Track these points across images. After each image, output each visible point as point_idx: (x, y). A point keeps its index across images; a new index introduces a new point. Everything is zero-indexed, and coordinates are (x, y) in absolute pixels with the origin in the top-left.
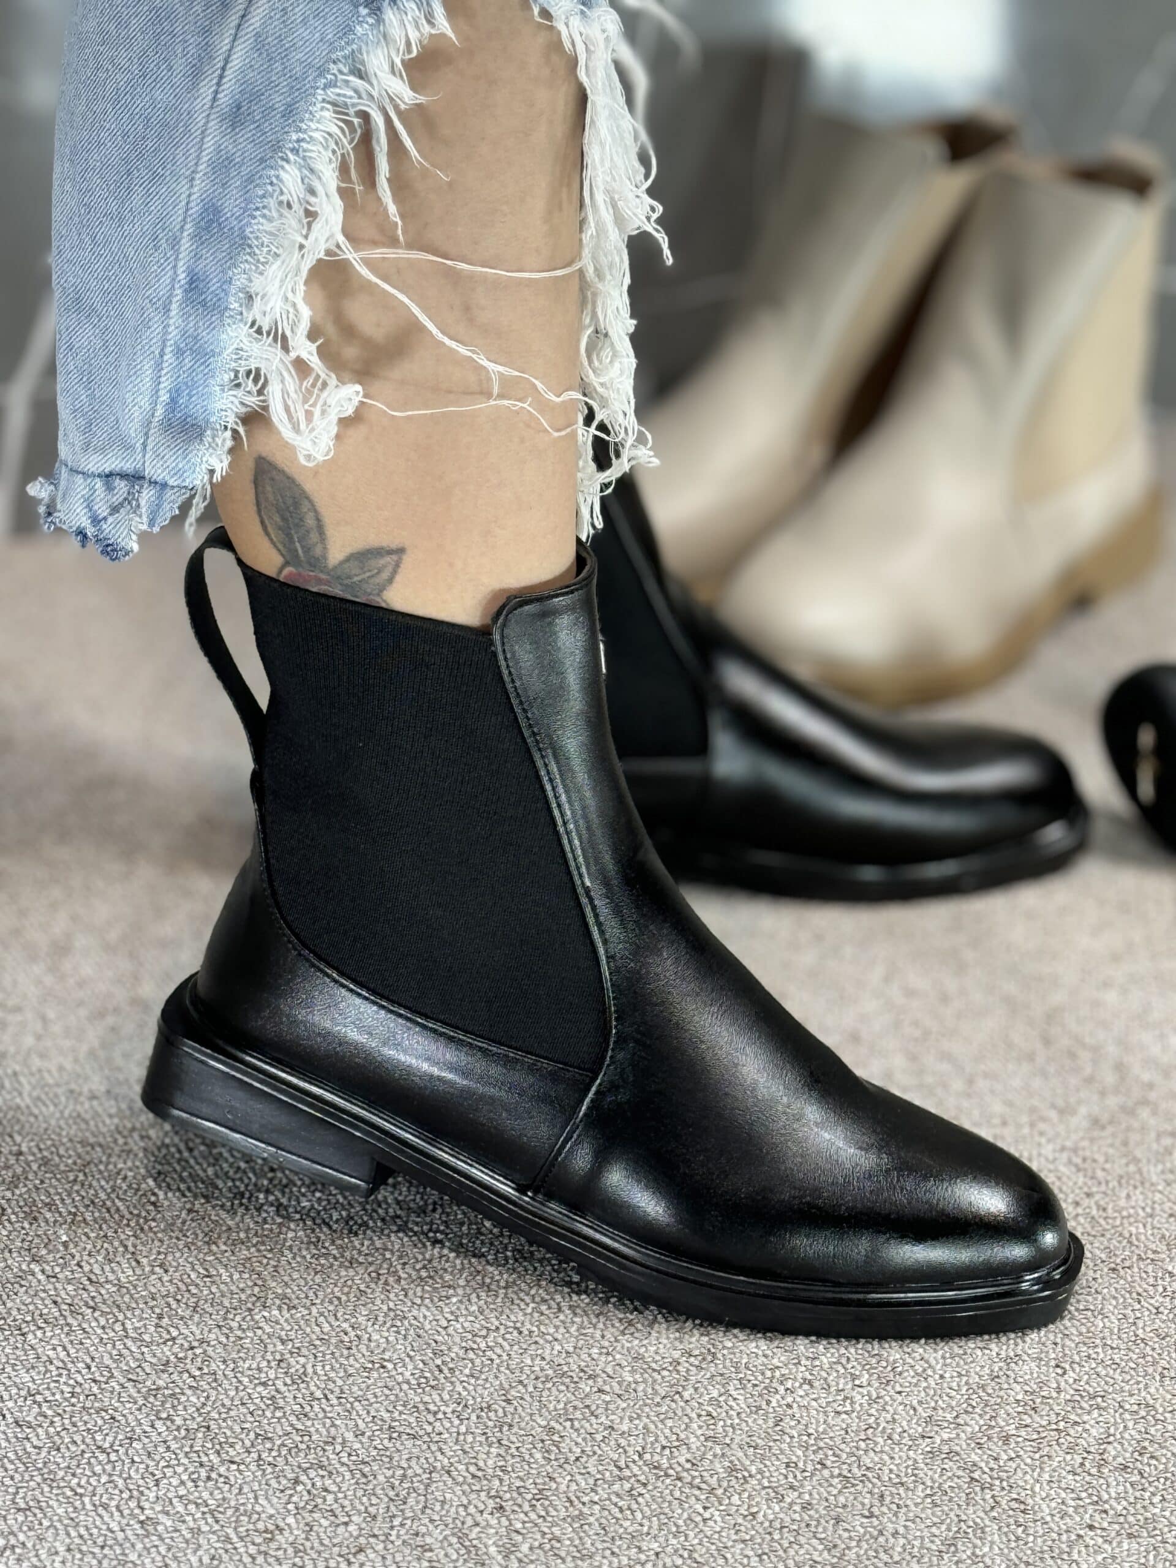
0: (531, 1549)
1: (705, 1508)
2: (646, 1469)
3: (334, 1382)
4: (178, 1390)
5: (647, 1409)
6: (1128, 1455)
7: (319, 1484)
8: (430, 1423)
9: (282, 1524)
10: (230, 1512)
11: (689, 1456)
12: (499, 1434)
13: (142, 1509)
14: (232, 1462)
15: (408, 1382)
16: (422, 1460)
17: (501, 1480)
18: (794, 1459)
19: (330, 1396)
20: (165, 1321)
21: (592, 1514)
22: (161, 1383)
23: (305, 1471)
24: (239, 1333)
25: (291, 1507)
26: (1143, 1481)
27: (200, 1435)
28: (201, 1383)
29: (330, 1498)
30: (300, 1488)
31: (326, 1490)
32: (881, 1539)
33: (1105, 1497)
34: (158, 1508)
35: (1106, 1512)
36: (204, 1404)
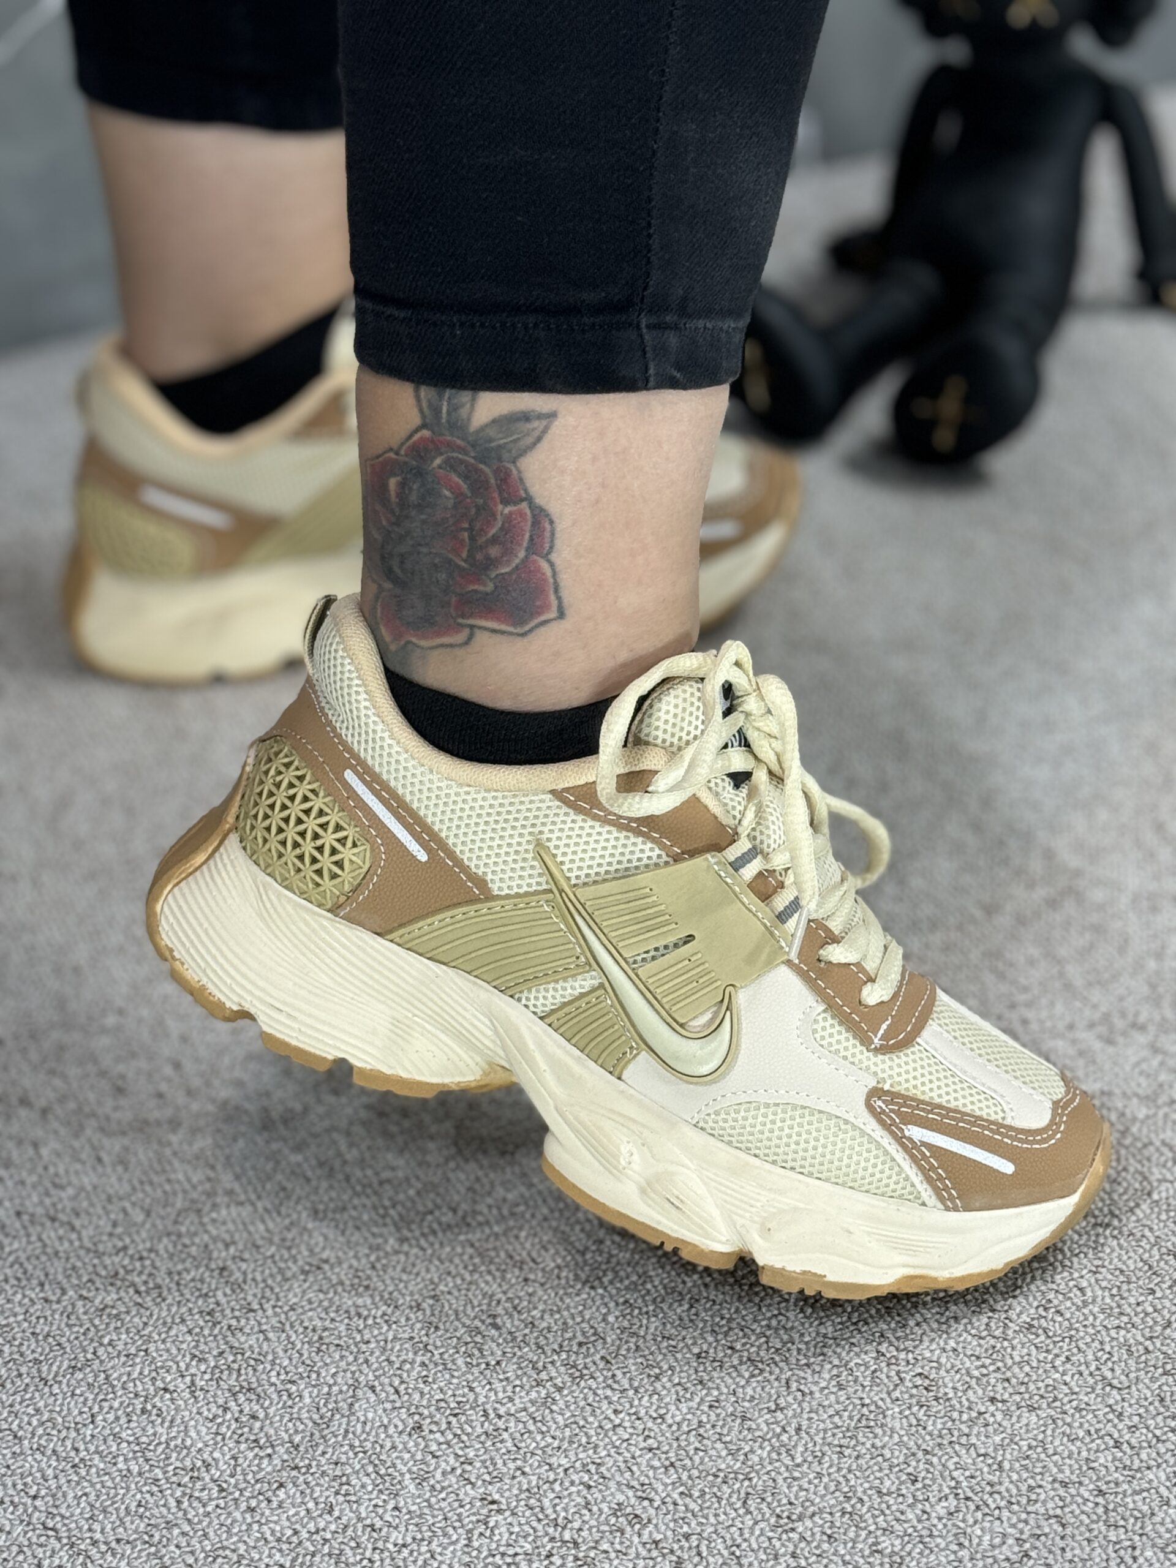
0: (444, 1473)
1: (616, 1412)
2: (562, 1369)
3: (272, 1289)
4: (124, 1309)
5: (568, 1301)
6: (1033, 1311)
7: (247, 1410)
8: (359, 1331)
9: (210, 1460)
10: (160, 1449)
11: (603, 1352)
12: (425, 1339)
13: (77, 1450)
14: (166, 1390)
15: (341, 1283)
16: (349, 1375)
17: (422, 1394)
18: (705, 1347)
19: (266, 1306)
20: (119, 1230)
21: (506, 1430)
22: (109, 1300)
23: (234, 1395)
24: (187, 1241)
25: (219, 1438)
26: (1048, 1341)
27: (138, 1360)
28: (148, 1299)
29: (258, 1424)
30: (229, 1416)
31: (254, 1417)
32: (785, 1437)
33: (1009, 1362)
34: (92, 1448)
35: (1008, 1380)
36: (145, 1324)
